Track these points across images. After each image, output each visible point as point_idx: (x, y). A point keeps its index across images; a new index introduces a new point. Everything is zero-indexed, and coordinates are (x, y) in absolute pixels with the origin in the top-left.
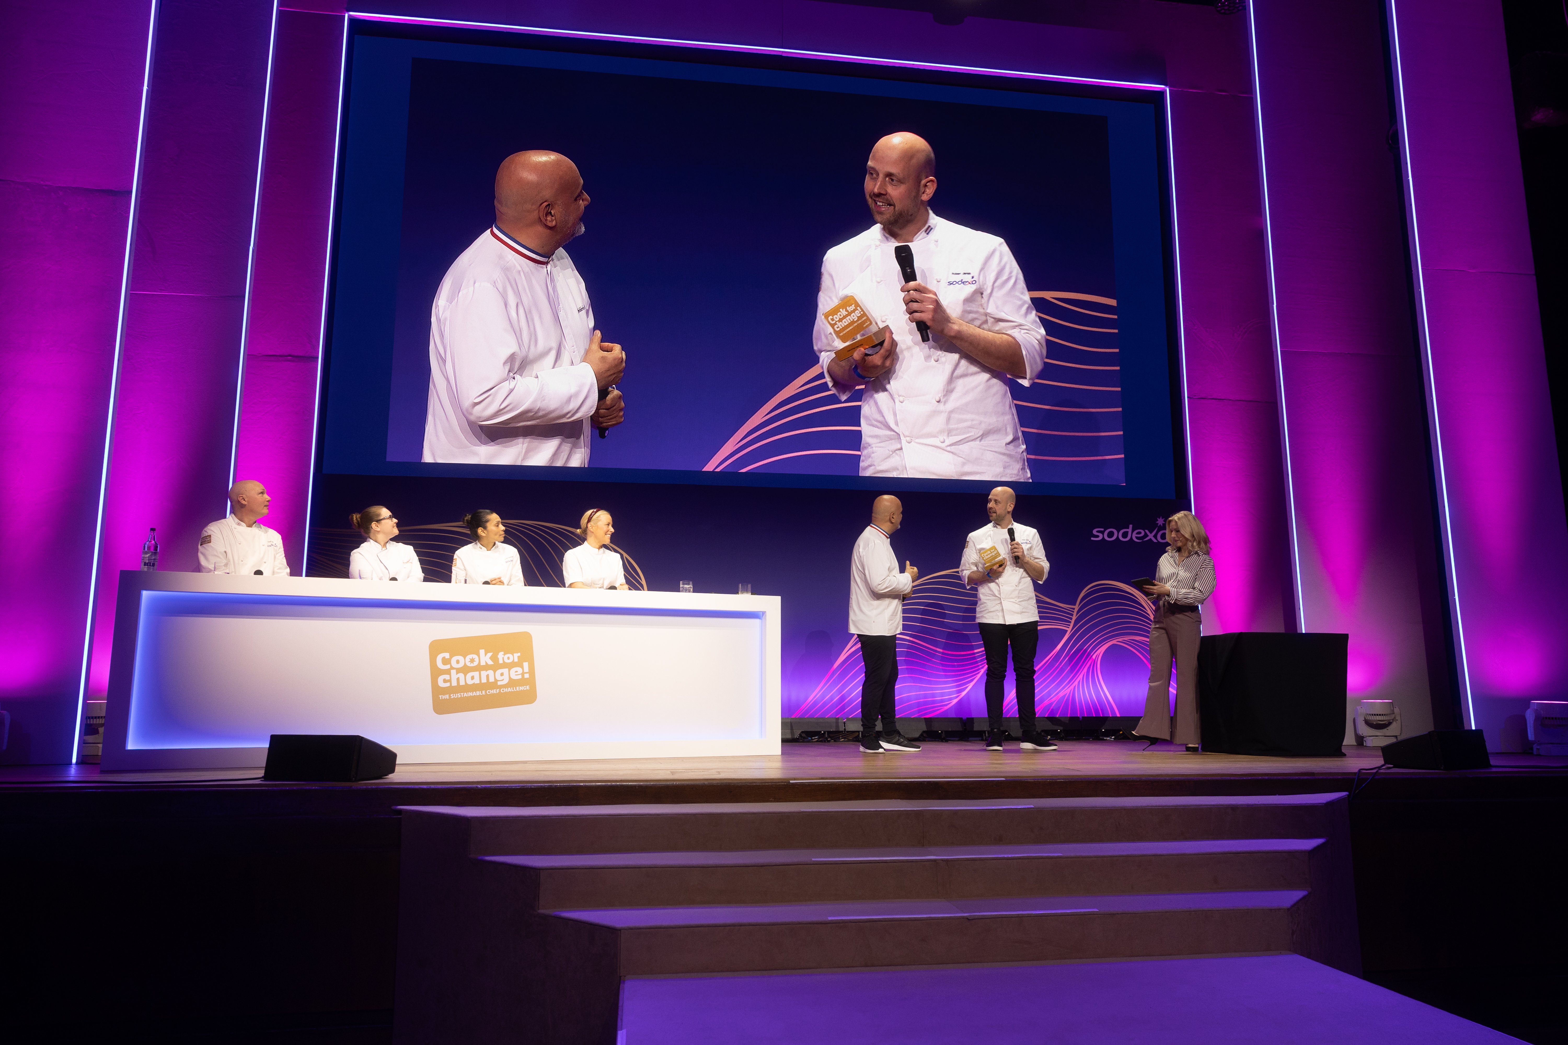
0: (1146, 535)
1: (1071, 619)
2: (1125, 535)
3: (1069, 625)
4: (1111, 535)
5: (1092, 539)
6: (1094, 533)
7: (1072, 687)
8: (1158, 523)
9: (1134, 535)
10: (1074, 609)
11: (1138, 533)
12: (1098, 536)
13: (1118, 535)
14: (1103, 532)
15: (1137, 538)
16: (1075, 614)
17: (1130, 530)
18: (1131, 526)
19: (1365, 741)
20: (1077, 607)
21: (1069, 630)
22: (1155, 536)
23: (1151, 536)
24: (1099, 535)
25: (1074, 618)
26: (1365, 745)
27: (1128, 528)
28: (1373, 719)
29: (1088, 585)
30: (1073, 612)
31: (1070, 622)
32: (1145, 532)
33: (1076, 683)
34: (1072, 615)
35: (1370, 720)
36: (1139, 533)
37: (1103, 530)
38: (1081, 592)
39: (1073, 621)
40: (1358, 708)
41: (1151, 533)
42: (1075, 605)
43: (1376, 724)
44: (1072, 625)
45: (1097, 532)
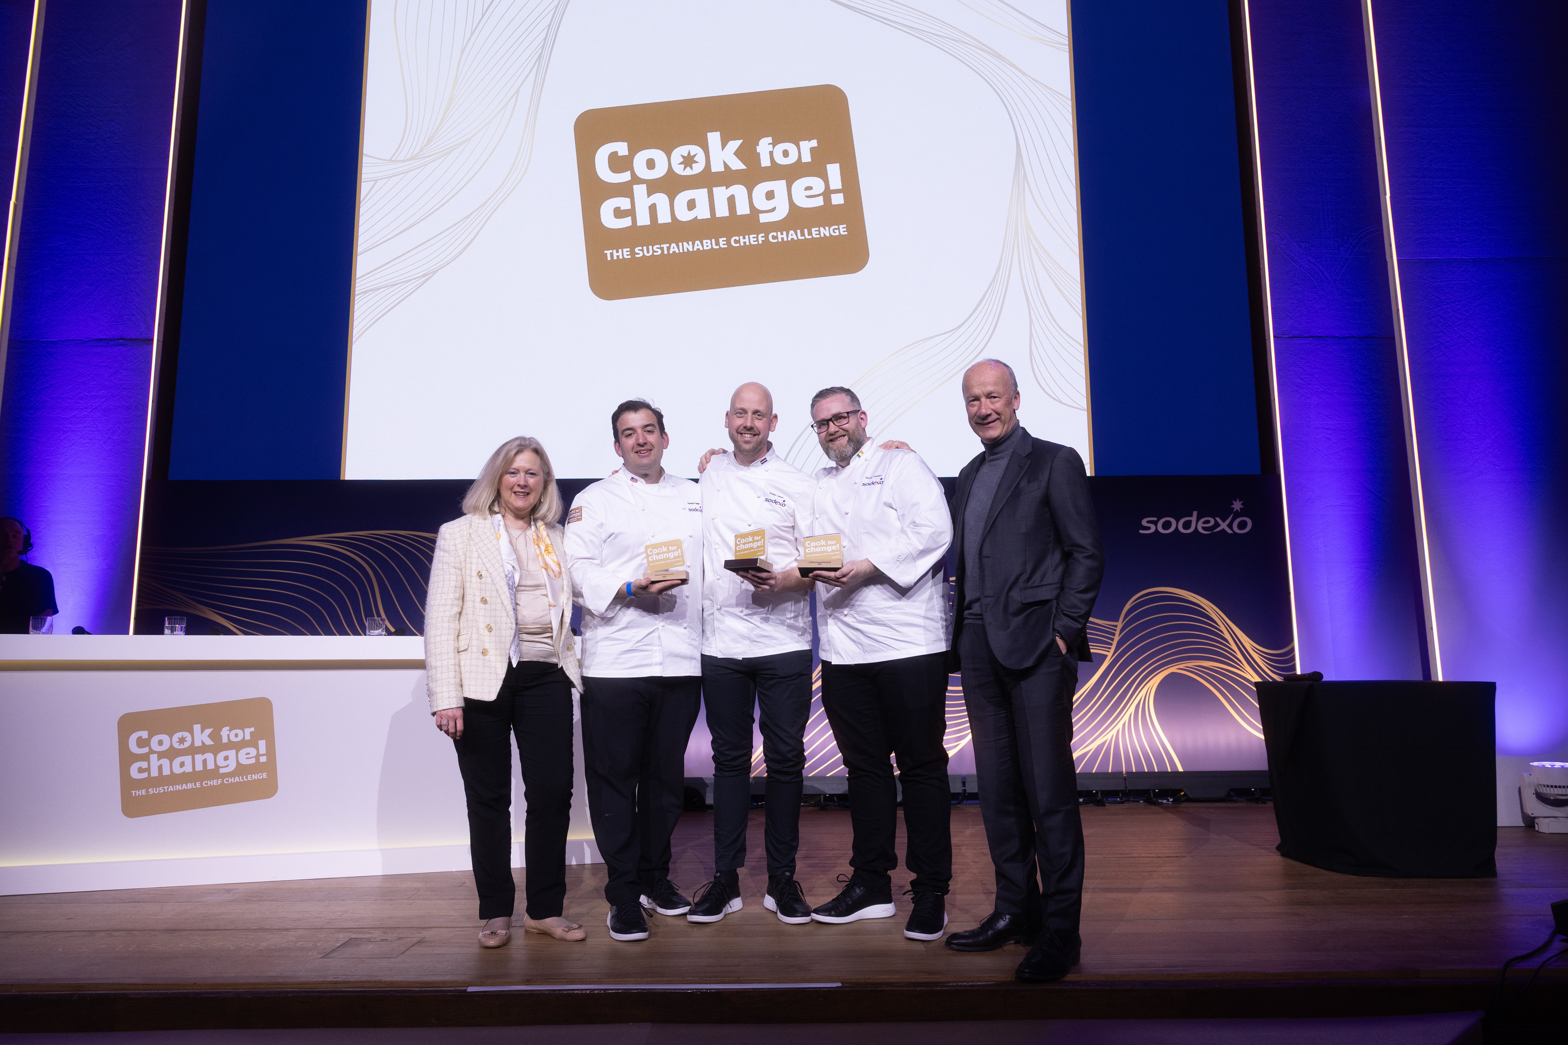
0: (1217, 525)
1: (1112, 640)
2: (1187, 525)
3: (1110, 648)
4: (1167, 525)
5: (1141, 532)
6: (1143, 524)
7: (1114, 732)
8: (1234, 508)
9: (1200, 525)
10: (1116, 626)
11: (1205, 522)
12: (1149, 528)
13: (1177, 525)
14: (1155, 523)
15: (1204, 528)
16: (1117, 633)
17: (1194, 519)
18: (1195, 513)
19: (1537, 824)
20: (1120, 624)
21: (1110, 654)
22: (1230, 526)
23: (1224, 526)
24: (1150, 526)
25: (1117, 638)
26: (1537, 829)
27: (1191, 516)
28: (1549, 792)
29: (1134, 595)
30: (1115, 630)
31: (1111, 644)
32: (1216, 521)
33: (1120, 726)
34: (1114, 634)
35: (1544, 793)
36: (1208, 522)
37: (1155, 519)
38: (1126, 603)
39: (1115, 643)
40: (1526, 775)
41: (1224, 521)
42: (1117, 621)
43: (1554, 799)
44: (1113, 647)
45: (1148, 522)
